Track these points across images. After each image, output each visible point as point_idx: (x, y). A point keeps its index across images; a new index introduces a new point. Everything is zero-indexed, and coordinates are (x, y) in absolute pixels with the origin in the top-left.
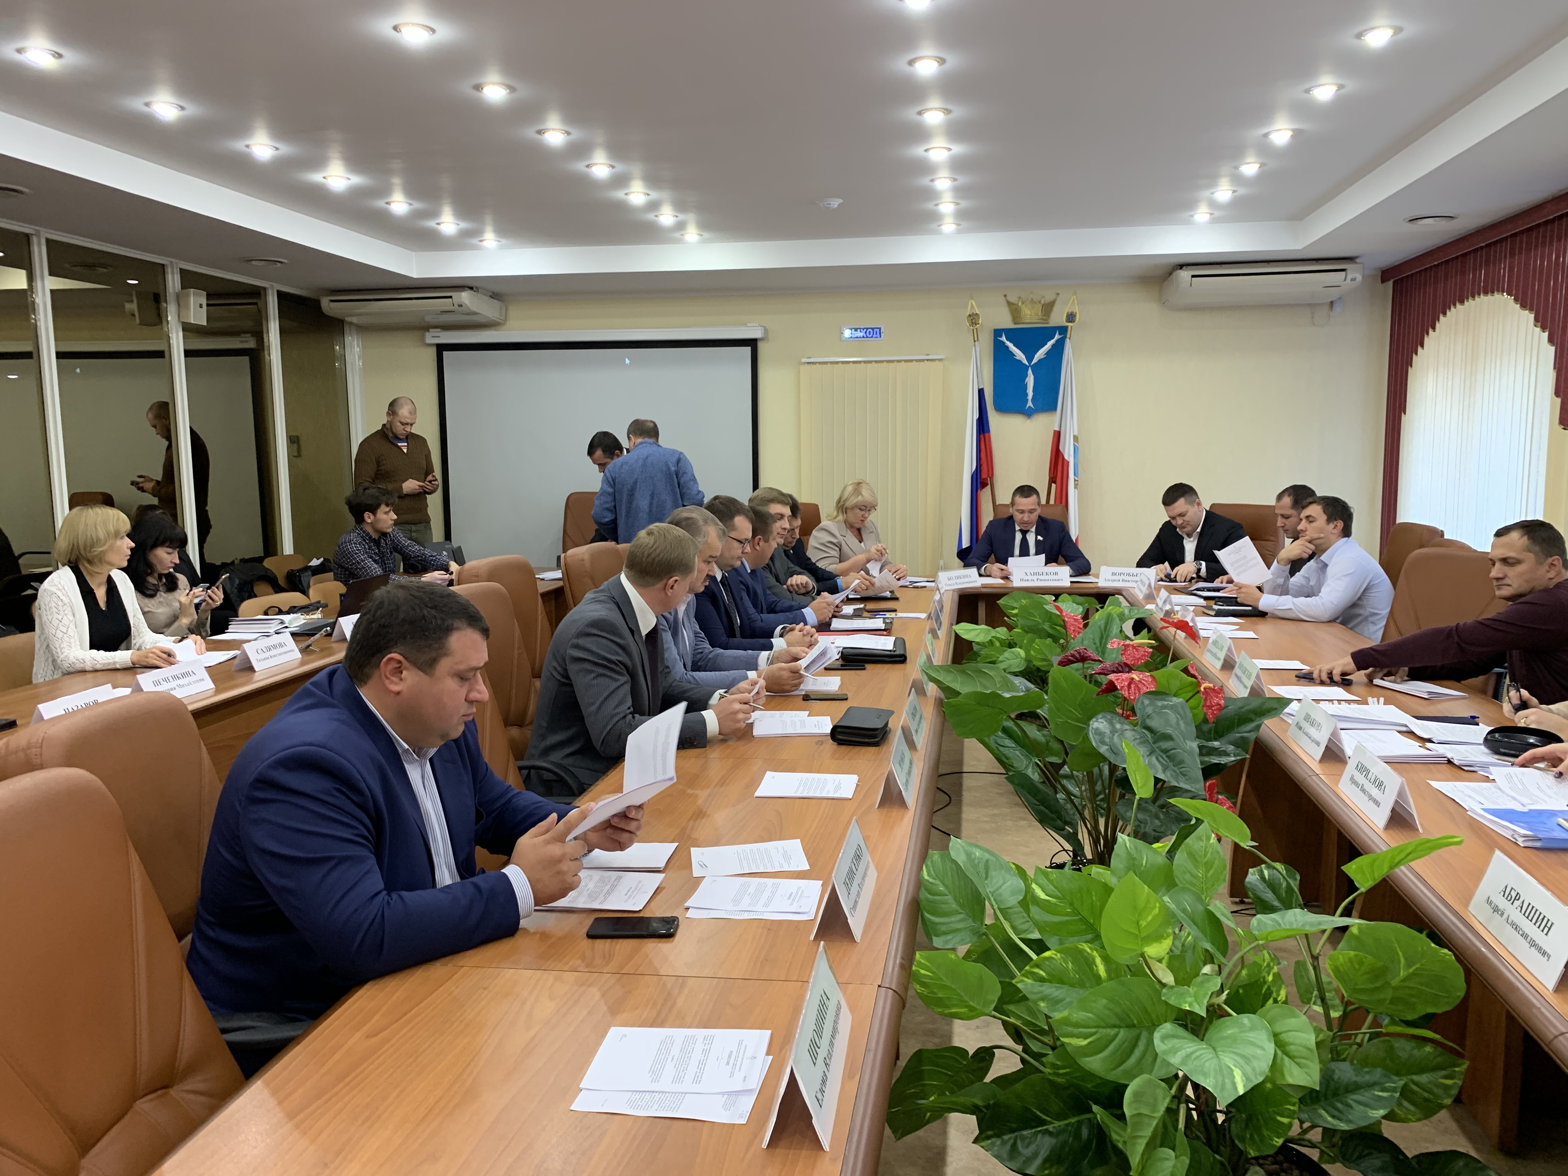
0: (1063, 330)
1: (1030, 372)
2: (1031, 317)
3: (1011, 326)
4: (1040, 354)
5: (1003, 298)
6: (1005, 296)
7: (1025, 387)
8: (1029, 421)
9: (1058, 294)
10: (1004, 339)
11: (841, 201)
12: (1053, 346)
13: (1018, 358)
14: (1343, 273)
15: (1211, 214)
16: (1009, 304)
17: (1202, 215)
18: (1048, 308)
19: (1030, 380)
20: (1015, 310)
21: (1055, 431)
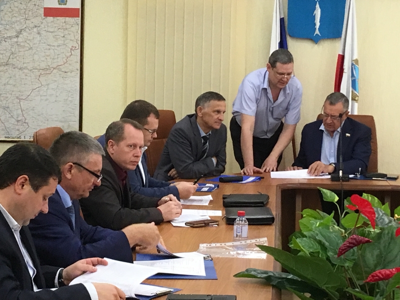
1: (318, 6)
7: (314, 18)
8: (316, 46)
19: (318, 13)
21: (339, 55)
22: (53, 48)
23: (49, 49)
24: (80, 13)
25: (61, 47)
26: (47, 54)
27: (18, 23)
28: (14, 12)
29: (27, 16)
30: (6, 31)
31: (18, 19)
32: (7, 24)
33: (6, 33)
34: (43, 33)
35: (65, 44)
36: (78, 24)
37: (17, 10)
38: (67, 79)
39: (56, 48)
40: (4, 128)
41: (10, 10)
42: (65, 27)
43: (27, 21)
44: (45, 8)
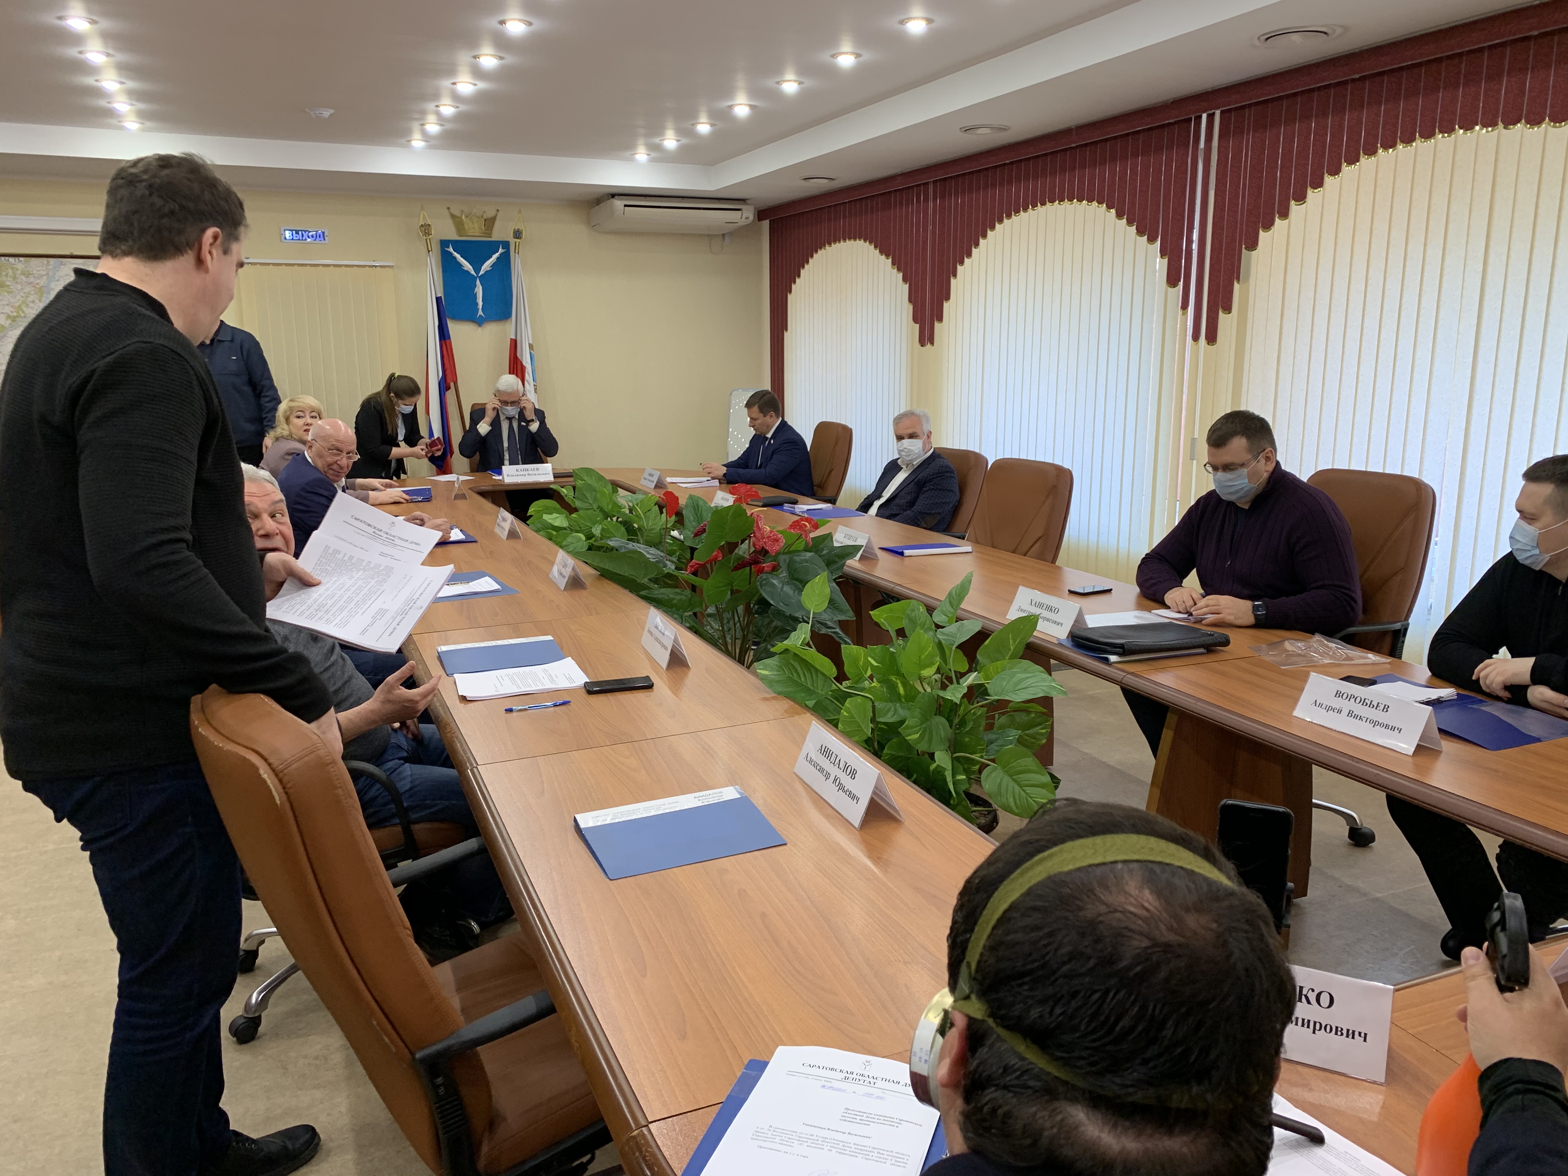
0: (506, 245)
1: (478, 282)
2: (474, 232)
3: (456, 237)
4: (487, 266)
5: (447, 211)
6: (448, 208)
7: (475, 296)
8: (480, 329)
9: (498, 210)
10: (451, 249)
11: (332, 111)
12: (498, 258)
13: (465, 268)
14: (740, 212)
15: (648, 155)
16: (453, 216)
17: (642, 155)
18: (490, 223)
19: (479, 290)
20: (459, 223)
21: (511, 339)
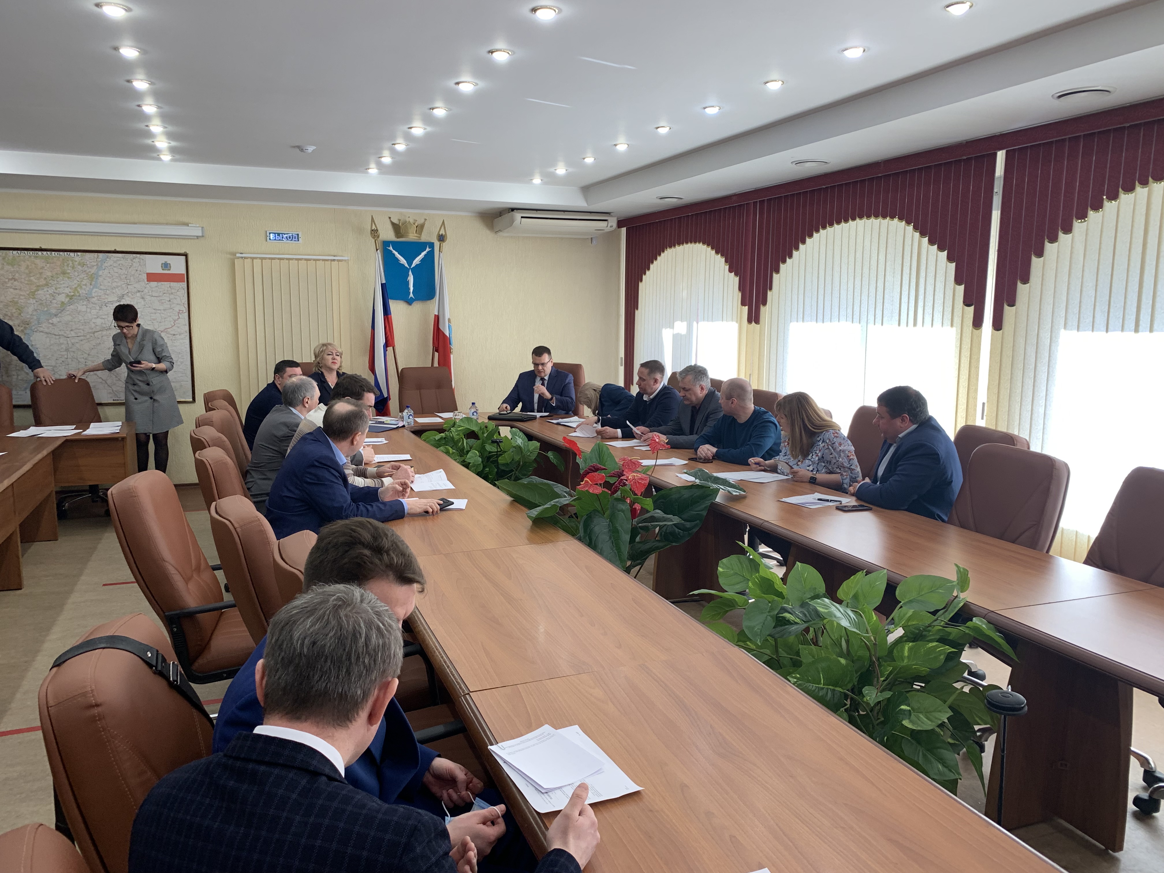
0: (432, 245)
1: (410, 272)
3: (395, 239)
4: (417, 261)
5: (389, 220)
6: (390, 218)
7: (408, 283)
8: (410, 306)
9: (426, 220)
10: (391, 248)
11: (315, 148)
12: (425, 255)
13: (401, 263)
14: (606, 222)
15: (542, 180)
16: (393, 224)
17: (537, 181)
18: (420, 228)
19: (411, 279)
20: (396, 228)
21: (435, 315)
22: (158, 311)
23: (155, 313)
24: (186, 278)
25: (167, 311)
26: (152, 318)
27: (119, 288)
28: (114, 277)
29: (128, 281)
30: (106, 296)
31: (119, 284)
32: (107, 289)
33: (107, 299)
34: (148, 298)
35: (171, 308)
36: (184, 289)
37: (118, 276)
38: (175, 341)
39: (163, 312)
40: (111, 391)
41: (109, 275)
42: (170, 292)
43: (129, 286)
44: (147, 273)
